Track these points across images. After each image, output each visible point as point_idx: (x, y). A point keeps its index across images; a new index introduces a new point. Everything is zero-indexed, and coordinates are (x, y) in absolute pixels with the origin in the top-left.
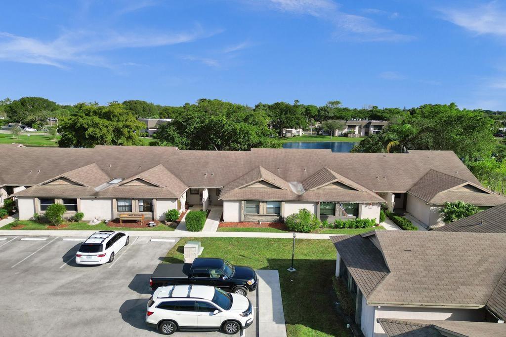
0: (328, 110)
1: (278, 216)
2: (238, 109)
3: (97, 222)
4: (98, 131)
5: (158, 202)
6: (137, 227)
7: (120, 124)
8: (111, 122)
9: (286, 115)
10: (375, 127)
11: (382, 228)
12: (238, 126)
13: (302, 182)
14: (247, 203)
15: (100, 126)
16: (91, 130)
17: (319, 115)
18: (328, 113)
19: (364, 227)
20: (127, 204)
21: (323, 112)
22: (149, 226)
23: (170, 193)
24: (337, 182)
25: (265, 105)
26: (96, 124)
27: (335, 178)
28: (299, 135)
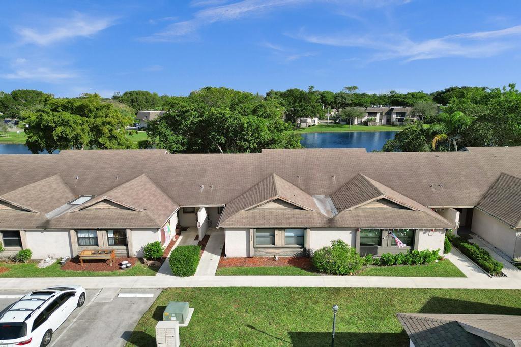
0: (345, 96)
1: (301, 248)
2: (245, 98)
3: (50, 262)
4: (68, 131)
5: (133, 232)
6: (103, 270)
7: (99, 121)
8: (87, 119)
9: (301, 104)
10: (398, 114)
11: (448, 262)
12: (245, 120)
13: (331, 196)
14: (257, 232)
15: (71, 123)
16: (59, 129)
17: (335, 102)
18: (345, 99)
19: (423, 263)
20: (91, 236)
21: (340, 99)
22: (122, 269)
23: (151, 220)
24: (383, 199)
25: (277, 92)
26: (66, 122)
27: (380, 193)
28: (314, 125)
